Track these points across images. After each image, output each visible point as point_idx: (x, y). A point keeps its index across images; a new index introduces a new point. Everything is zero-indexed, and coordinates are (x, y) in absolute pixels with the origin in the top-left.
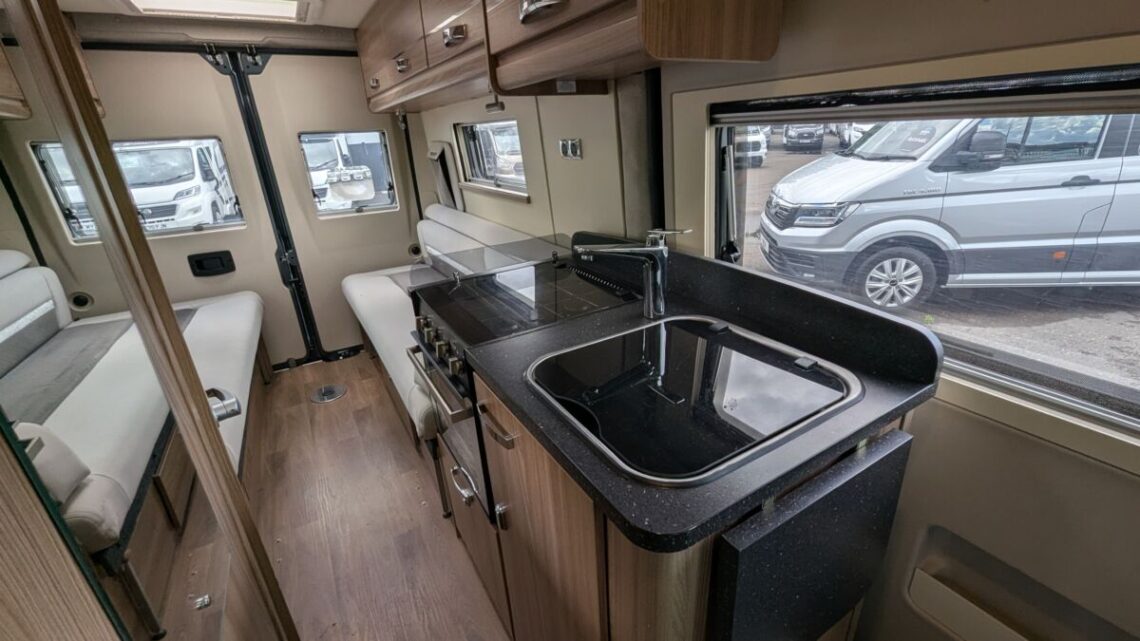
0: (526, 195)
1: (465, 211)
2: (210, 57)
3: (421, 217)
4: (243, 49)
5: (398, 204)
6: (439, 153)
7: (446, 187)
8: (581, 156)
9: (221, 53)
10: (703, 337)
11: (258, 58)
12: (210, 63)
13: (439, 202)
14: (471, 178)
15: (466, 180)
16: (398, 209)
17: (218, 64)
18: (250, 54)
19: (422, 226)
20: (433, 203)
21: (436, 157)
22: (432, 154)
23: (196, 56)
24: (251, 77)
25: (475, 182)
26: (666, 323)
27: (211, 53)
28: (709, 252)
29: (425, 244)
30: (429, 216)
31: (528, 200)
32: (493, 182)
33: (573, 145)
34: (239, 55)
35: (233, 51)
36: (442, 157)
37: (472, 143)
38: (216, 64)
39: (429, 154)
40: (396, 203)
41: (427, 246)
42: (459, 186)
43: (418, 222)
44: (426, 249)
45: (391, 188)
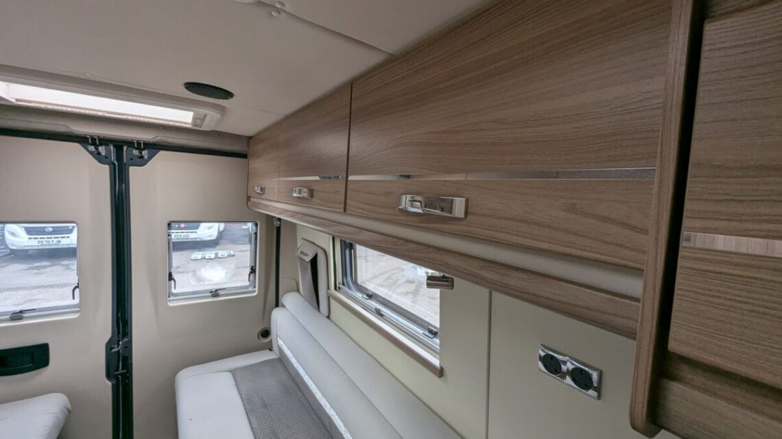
1: (328, 317)
2: (92, 148)
3: (277, 304)
4: (130, 144)
5: (257, 289)
6: (311, 256)
7: (313, 291)
9: (106, 145)
11: (145, 153)
12: (91, 153)
14: (341, 286)
15: (335, 289)
16: (255, 294)
17: (99, 153)
18: (137, 149)
19: (277, 314)
20: (293, 291)
21: (308, 259)
23: (77, 146)
24: (131, 168)
25: (347, 295)
27: (94, 144)
30: (286, 304)
31: (440, 373)
34: (125, 148)
35: (119, 145)
36: (314, 261)
37: (347, 252)
38: (97, 155)
39: (299, 252)
40: (255, 287)
41: (278, 338)
42: (327, 293)
43: (273, 309)
44: (277, 341)
45: (253, 270)
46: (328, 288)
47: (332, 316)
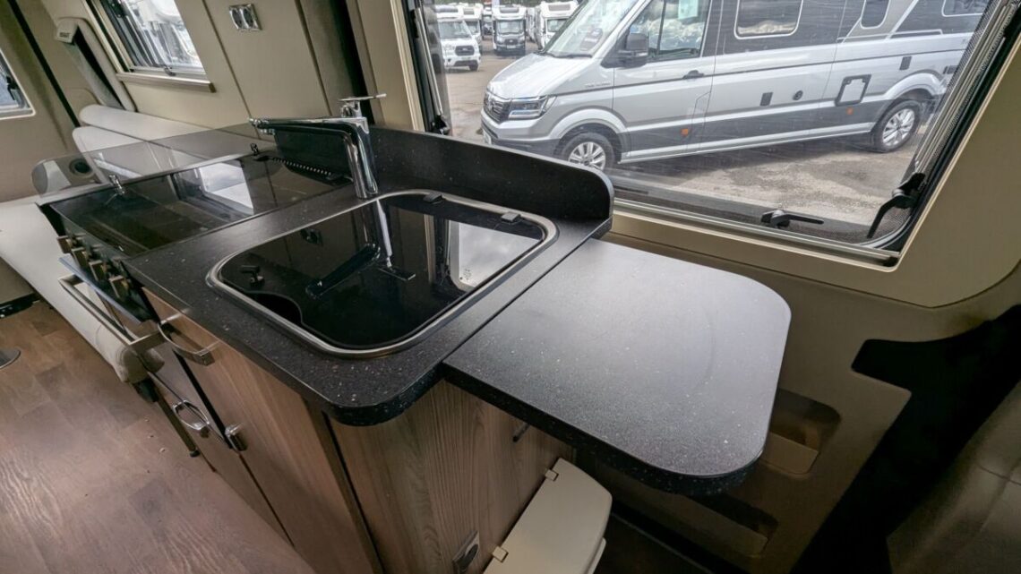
0: (208, 82)
1: (136, 111)
3: (77, 124)
5: (32, 108)
6: (72, 32)
7: (101, 82)
8: (260, 28)
10: (428, 214)
13: (98, 103)
14: (133, 67)
15: (125, 69)
16: (34, 113)
19: (79, 135)
20: (89, 104)
21: (69, 40)
22: (63, 35)
25: (139, 71)
26: (380, 201)
28: (418, 126)
29: (93, 158)
30: (87, 121)
31: (212, 88)
32: (162, 70)
33: (245, 12)
36: (79, 39)
37: (120, 20)
39: (58, 34)
40: (29, 106)
41: (95, 160)
42: (117, 77)
43: (73, 129)
44: (95, 163)
45: (12, 85)
46: (116, 71)
47: (139, 108)
